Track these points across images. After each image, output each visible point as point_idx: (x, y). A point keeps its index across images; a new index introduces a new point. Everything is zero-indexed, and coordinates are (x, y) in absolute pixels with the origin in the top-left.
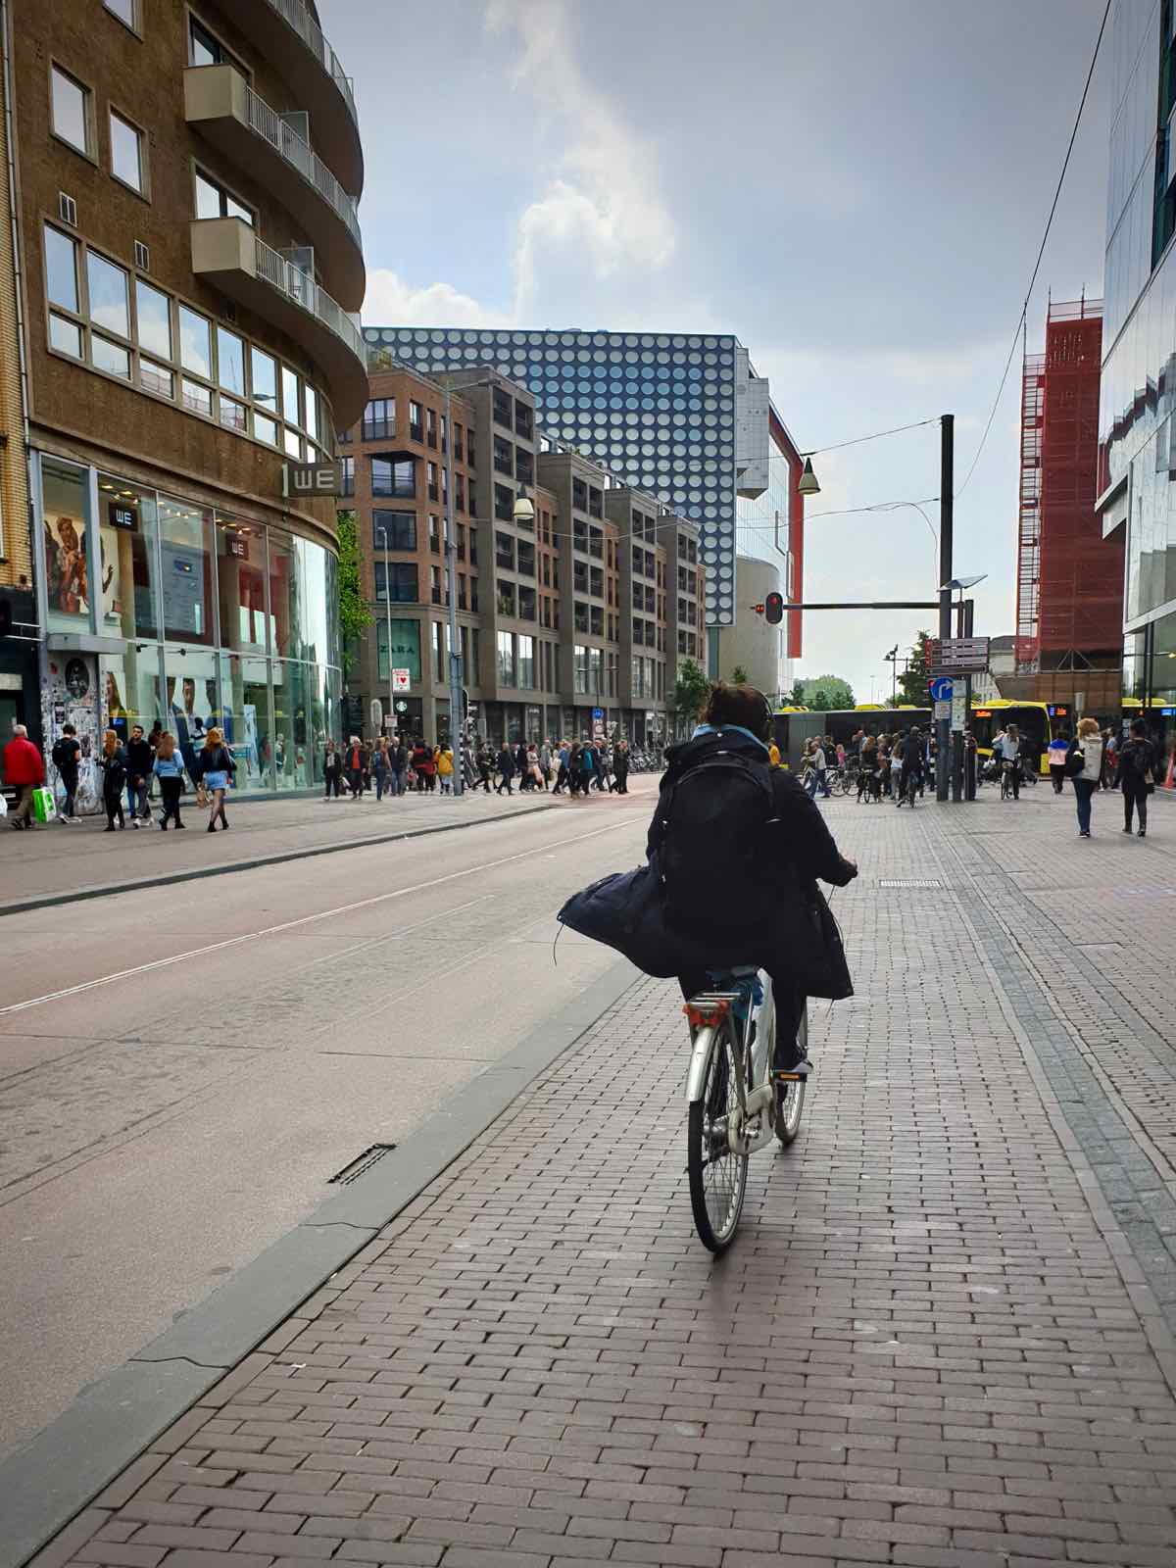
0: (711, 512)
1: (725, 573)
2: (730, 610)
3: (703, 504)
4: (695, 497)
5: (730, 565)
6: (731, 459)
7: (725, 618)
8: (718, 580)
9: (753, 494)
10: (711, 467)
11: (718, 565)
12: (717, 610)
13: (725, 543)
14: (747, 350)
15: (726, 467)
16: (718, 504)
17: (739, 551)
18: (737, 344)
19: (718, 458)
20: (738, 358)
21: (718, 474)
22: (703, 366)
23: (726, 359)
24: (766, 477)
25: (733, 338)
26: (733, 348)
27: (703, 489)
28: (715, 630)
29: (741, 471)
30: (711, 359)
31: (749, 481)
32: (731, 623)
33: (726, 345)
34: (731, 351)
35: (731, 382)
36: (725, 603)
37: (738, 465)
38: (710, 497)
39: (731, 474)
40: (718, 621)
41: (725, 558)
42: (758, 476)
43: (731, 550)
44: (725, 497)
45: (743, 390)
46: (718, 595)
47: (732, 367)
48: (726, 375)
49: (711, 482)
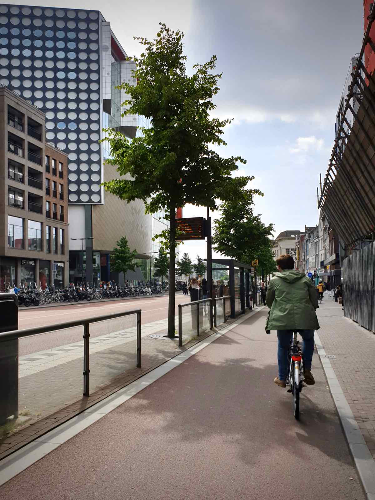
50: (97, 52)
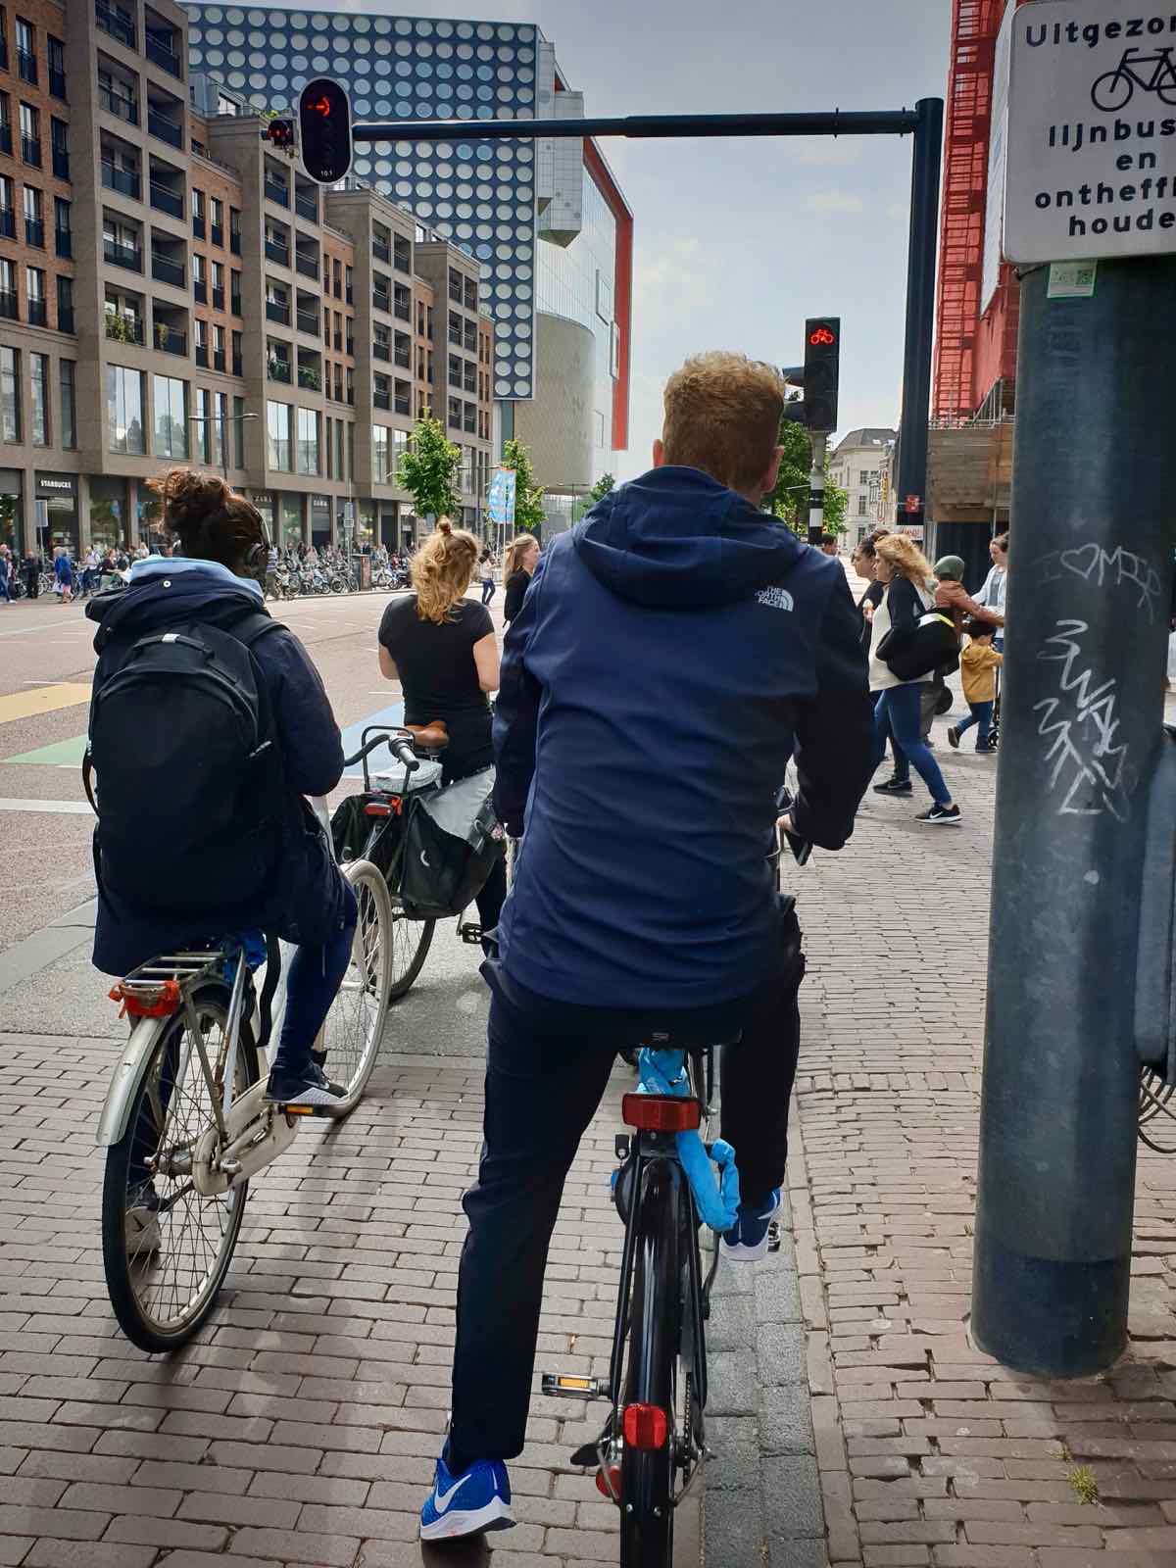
0: (504, 252)
1: (522, 331)
2: (528, 379)
3: (494, 242)
4: (484, 232)
5: (529, 321)
6: (531, 184)
7: (521, 388)
8: (513, 340)
9: (563, 238)
10: (504, 193)
11: (513, 321)
12: (512, 378)
13: (522, 292)
14: (552, 44)
15: (523, 194)
16: (514, 243)
17: (540, 305)
18: (539, 36)
19: (514, 184)
20: (542, 56)
21: (514, 203)
22: (495, 63)
23: (525, 56)
24: (578, 215)
25: (534, 28)
26: (534, 41)
27: (494, 222)
28: (509, 404)
29: (545, 202)
30: (505, 54)
31: (558, 220)
32: (529, 395)
33: (525, 36)
34: (532, 45)
35: (532, 85)
36: (521, 370)
37: (541, 193)
38: (504, 233)
39: (530, 204)
40: (513, 393)
41: (522, 312)
42: (568, 214)
43: (530, 302)
44: (523, 234)
45: (546, 96)
46: (513, 359)
47: (532, 66)
48: (524, 76)
49: (504, 213)
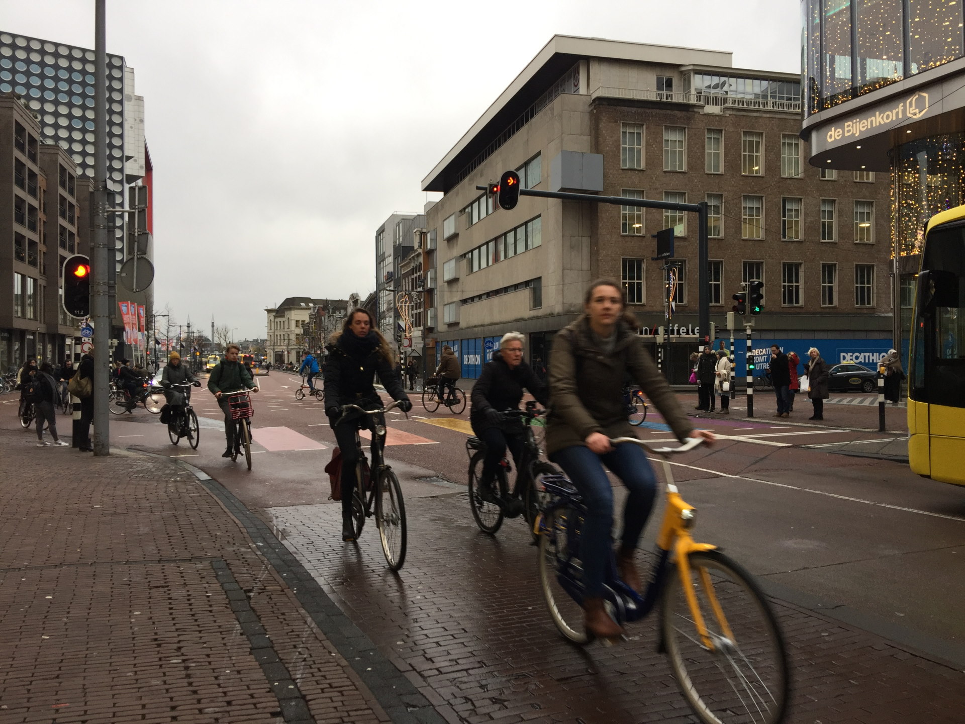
1: (118, 233)
5: (121, 228)
6: (121, 148)
14: (132, 69)
15: (116, 153)
18: (125, 63)
19: (111, 146)
20: (126, 75)
21: (111, 157)
23: (116, 73)
24: (142, 167)
25: (121, 58)
26: (122, 66)
33: (116, 62)
35: (121, 91)
36: (118, 256)
41: (118, 221)
43: (122, 216)
44: (116, 176)
45: (129, 98)
47: (121, 80)
48: (116, 85)
50: (121, 102)
